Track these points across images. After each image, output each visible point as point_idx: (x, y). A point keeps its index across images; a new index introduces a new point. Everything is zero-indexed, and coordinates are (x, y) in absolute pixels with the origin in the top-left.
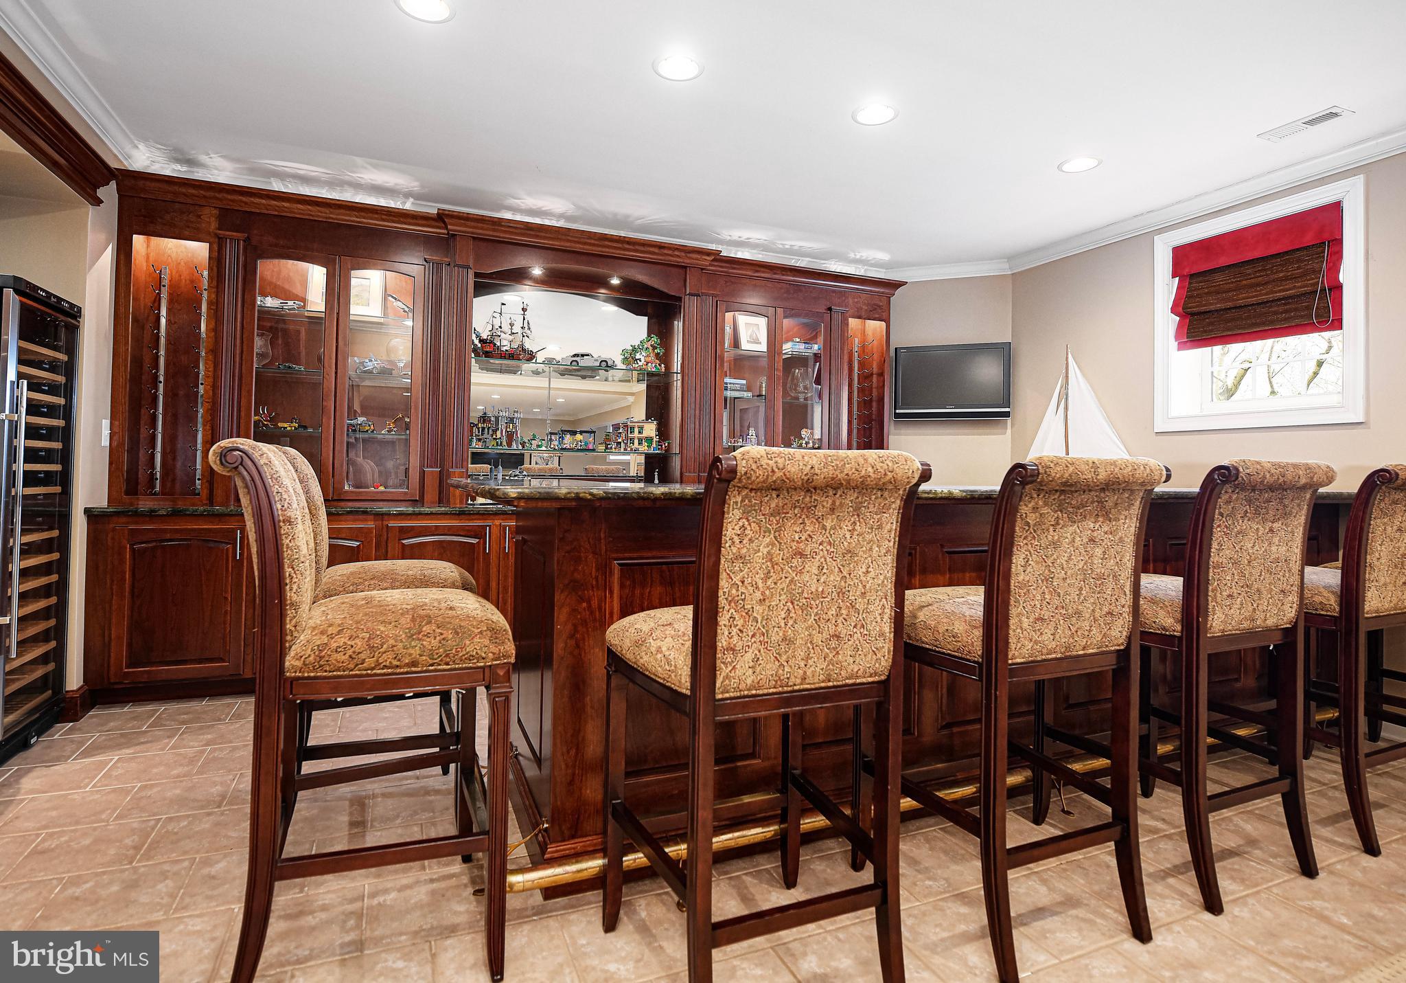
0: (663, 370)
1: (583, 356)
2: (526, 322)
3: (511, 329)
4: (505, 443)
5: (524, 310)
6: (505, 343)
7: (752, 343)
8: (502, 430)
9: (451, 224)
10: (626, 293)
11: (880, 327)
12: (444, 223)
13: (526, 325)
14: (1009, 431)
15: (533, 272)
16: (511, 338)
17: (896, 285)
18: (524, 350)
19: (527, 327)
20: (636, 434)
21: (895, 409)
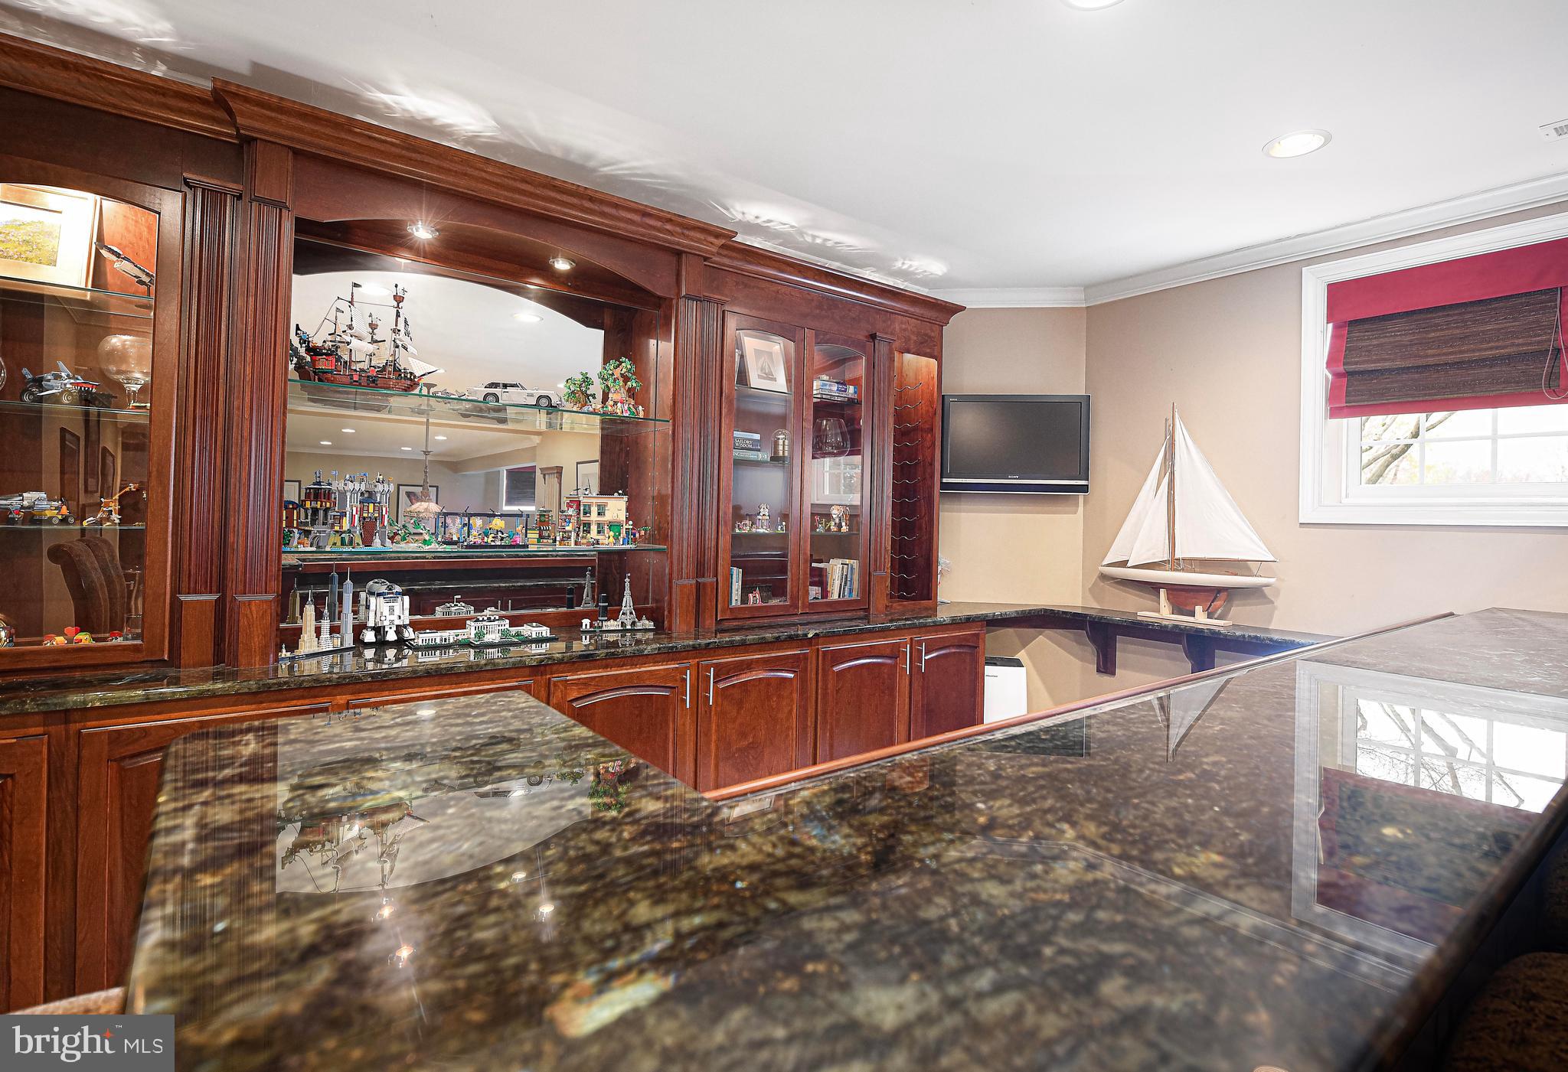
0: (641, 415)
1: (505, 386)
2: (401, 320)
3: (373, 333)
4: (358, 540)
5: (399, 299)
6: (361, 351)
7: (764, 378)
8: (352, 517)
9: (243, 114)
10: (576, 288)
11: (927, 366)
12: (230, 112)
13: (401, 326)
14: (1081, 508)
15: (416, 234)
16: (371, 348)
17: (952, 309)
18: (397, 370)
19: (403, 331)
20: (594, 516)
21: (942, 477)
